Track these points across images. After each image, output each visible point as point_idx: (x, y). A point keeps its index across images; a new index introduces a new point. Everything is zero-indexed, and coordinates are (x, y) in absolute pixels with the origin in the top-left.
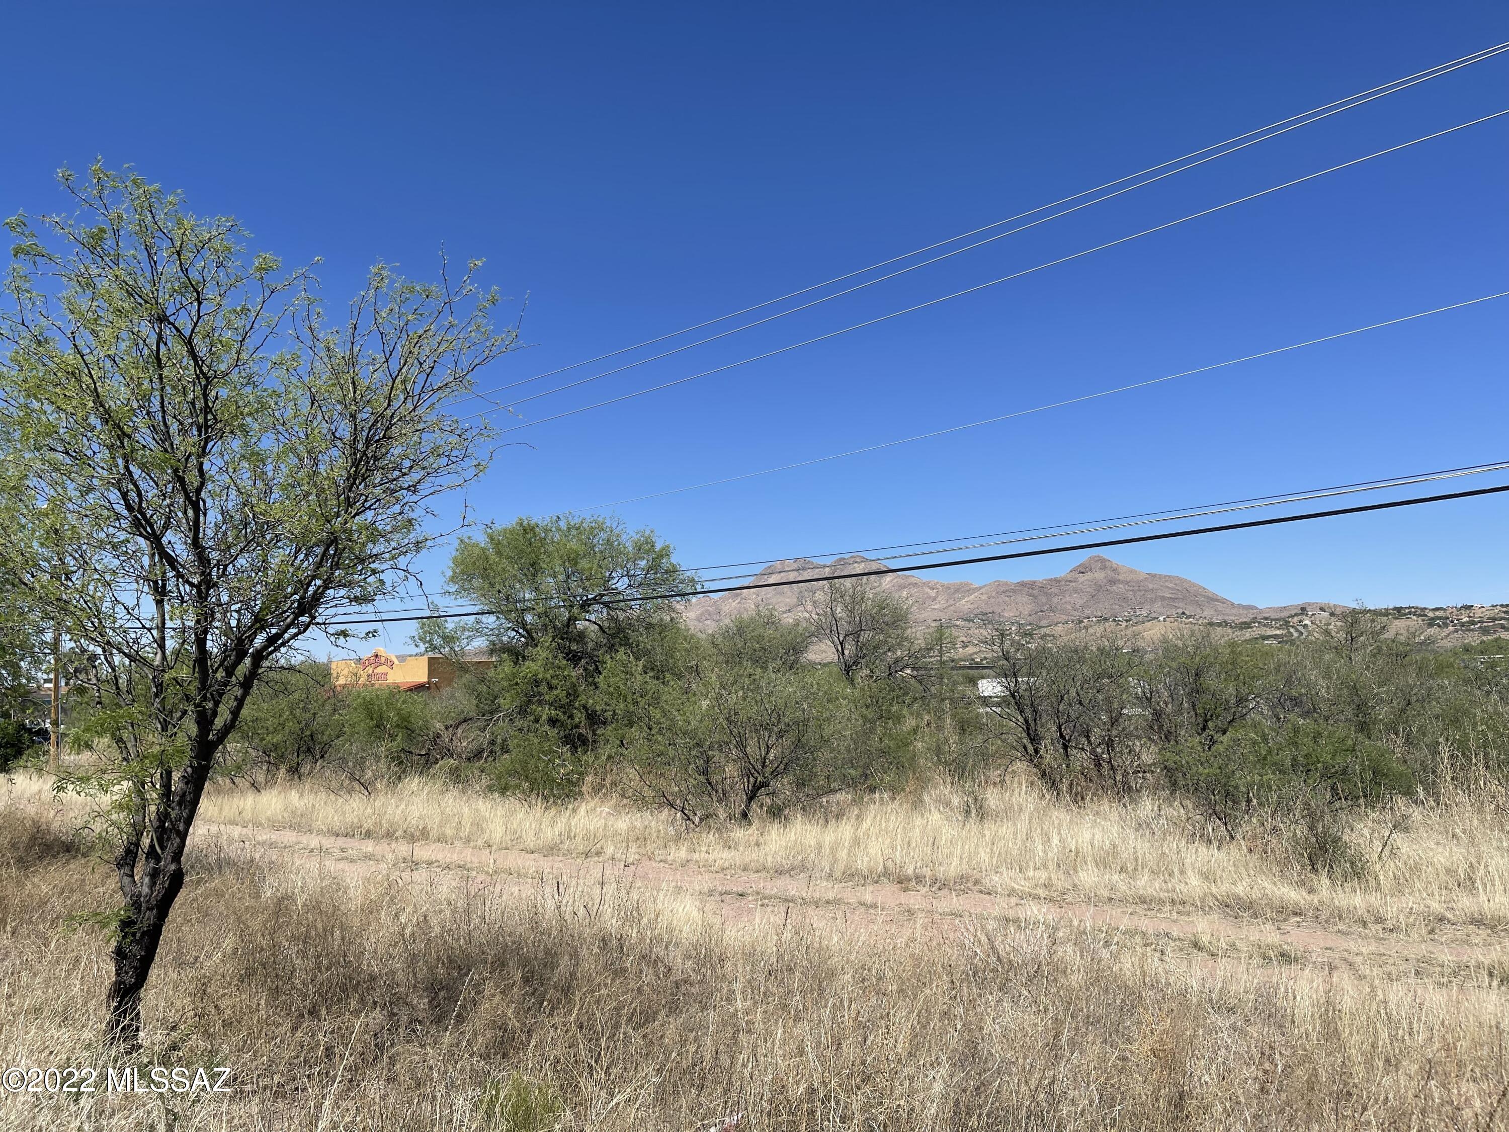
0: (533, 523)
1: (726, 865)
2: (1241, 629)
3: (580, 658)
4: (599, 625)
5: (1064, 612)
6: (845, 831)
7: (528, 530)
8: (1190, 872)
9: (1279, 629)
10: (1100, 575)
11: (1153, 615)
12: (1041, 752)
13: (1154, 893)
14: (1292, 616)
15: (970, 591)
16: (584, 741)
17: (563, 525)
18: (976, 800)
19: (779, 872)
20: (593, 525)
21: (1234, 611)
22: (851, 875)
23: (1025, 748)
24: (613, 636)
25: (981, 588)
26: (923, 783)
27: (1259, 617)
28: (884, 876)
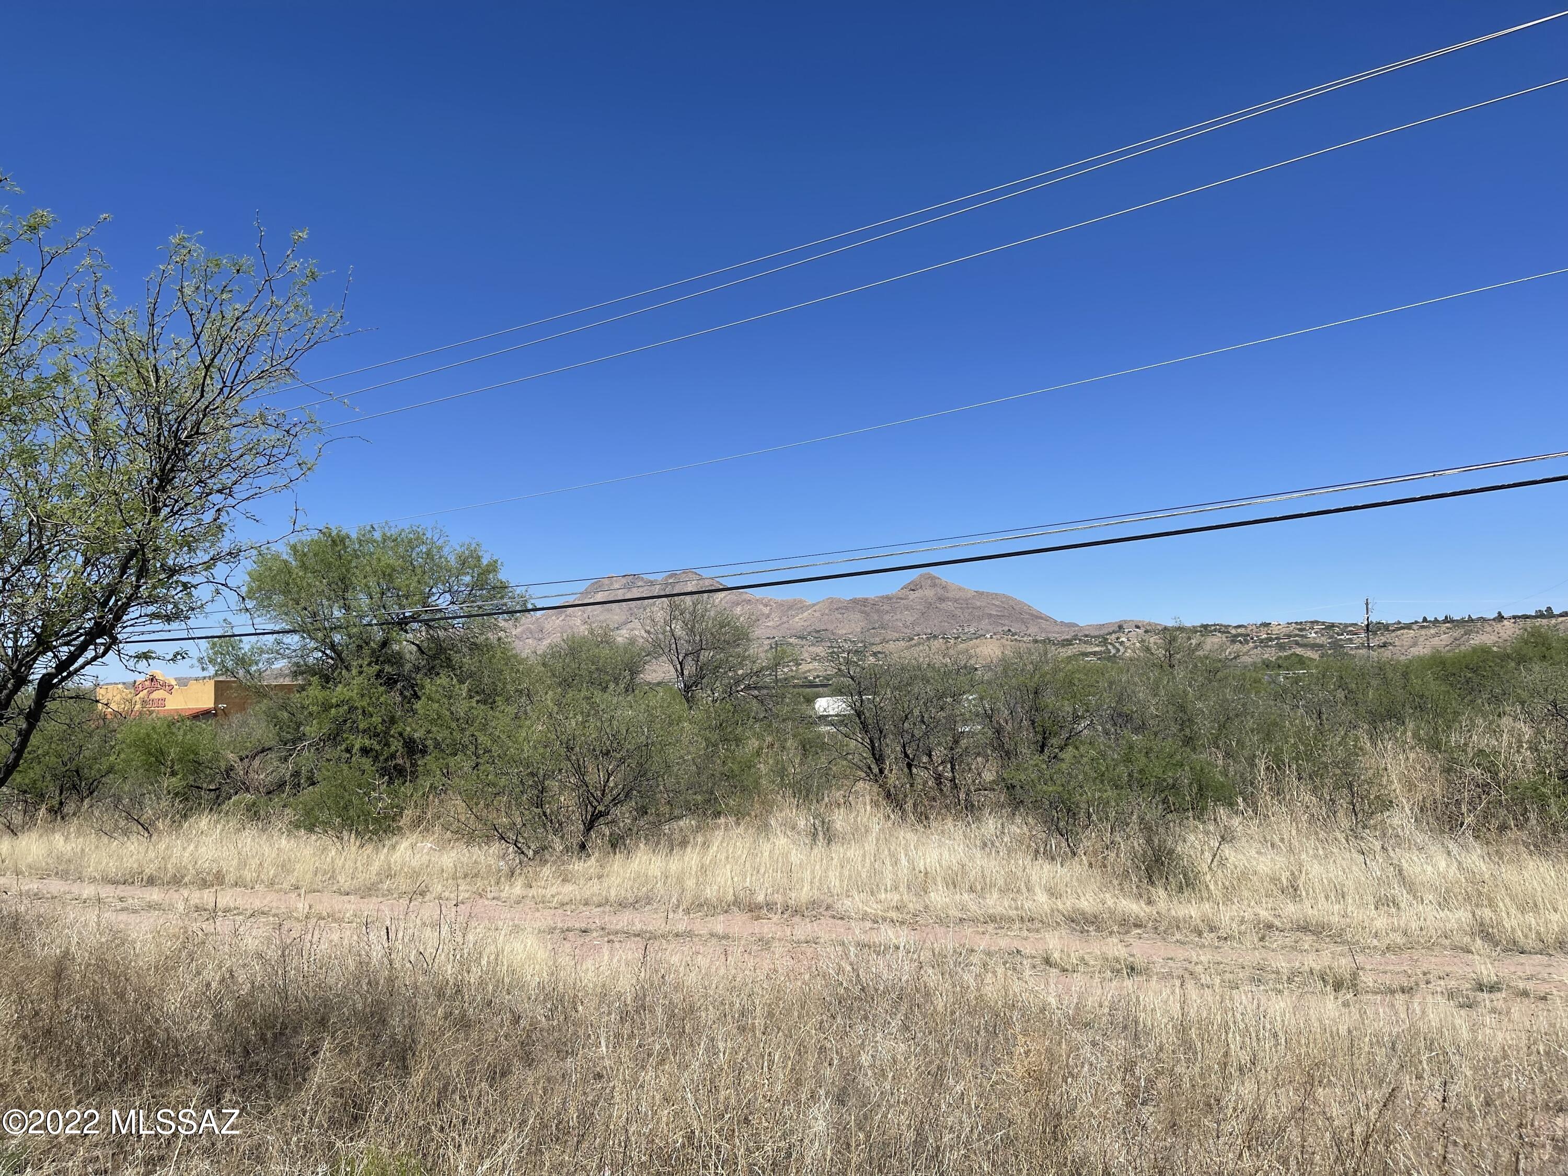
0: (343, 533)
1: (566, 899)
2: (1063, 646)
3: (396, 682)
4: (417, 645)
5: (895, 629)
6: (691, 858)
7: (338, 542)
8: (1037, 889)
9: (1098, 646)
10: (929, 593)
11: (980, 632)
12: (886, 772)
13: (1004, 911)
14: (1110, 634)
15: (803, 608)
16: (400, 771)
17: (377, 535)
18: (823, 822)
19: (622, 905)
20: (412, 536)
21: (1057, 629)
22: (701, 906)
23: (870, 768)
24: (434, 657)
25: (814, 605)
26: (768, 807)
27: (1080, 634)
28: (734, 905)
